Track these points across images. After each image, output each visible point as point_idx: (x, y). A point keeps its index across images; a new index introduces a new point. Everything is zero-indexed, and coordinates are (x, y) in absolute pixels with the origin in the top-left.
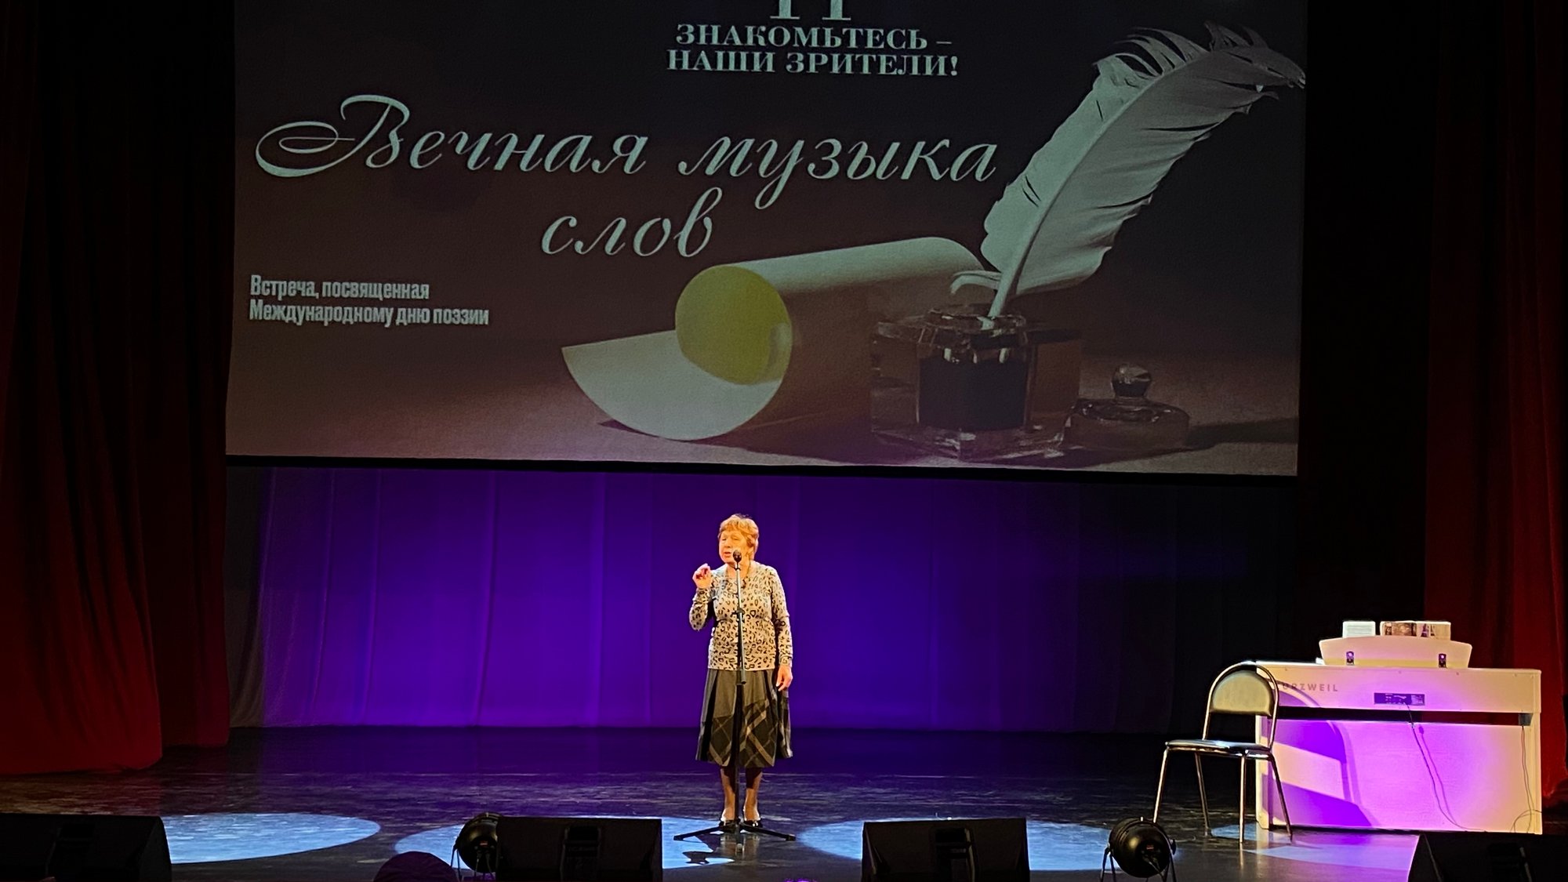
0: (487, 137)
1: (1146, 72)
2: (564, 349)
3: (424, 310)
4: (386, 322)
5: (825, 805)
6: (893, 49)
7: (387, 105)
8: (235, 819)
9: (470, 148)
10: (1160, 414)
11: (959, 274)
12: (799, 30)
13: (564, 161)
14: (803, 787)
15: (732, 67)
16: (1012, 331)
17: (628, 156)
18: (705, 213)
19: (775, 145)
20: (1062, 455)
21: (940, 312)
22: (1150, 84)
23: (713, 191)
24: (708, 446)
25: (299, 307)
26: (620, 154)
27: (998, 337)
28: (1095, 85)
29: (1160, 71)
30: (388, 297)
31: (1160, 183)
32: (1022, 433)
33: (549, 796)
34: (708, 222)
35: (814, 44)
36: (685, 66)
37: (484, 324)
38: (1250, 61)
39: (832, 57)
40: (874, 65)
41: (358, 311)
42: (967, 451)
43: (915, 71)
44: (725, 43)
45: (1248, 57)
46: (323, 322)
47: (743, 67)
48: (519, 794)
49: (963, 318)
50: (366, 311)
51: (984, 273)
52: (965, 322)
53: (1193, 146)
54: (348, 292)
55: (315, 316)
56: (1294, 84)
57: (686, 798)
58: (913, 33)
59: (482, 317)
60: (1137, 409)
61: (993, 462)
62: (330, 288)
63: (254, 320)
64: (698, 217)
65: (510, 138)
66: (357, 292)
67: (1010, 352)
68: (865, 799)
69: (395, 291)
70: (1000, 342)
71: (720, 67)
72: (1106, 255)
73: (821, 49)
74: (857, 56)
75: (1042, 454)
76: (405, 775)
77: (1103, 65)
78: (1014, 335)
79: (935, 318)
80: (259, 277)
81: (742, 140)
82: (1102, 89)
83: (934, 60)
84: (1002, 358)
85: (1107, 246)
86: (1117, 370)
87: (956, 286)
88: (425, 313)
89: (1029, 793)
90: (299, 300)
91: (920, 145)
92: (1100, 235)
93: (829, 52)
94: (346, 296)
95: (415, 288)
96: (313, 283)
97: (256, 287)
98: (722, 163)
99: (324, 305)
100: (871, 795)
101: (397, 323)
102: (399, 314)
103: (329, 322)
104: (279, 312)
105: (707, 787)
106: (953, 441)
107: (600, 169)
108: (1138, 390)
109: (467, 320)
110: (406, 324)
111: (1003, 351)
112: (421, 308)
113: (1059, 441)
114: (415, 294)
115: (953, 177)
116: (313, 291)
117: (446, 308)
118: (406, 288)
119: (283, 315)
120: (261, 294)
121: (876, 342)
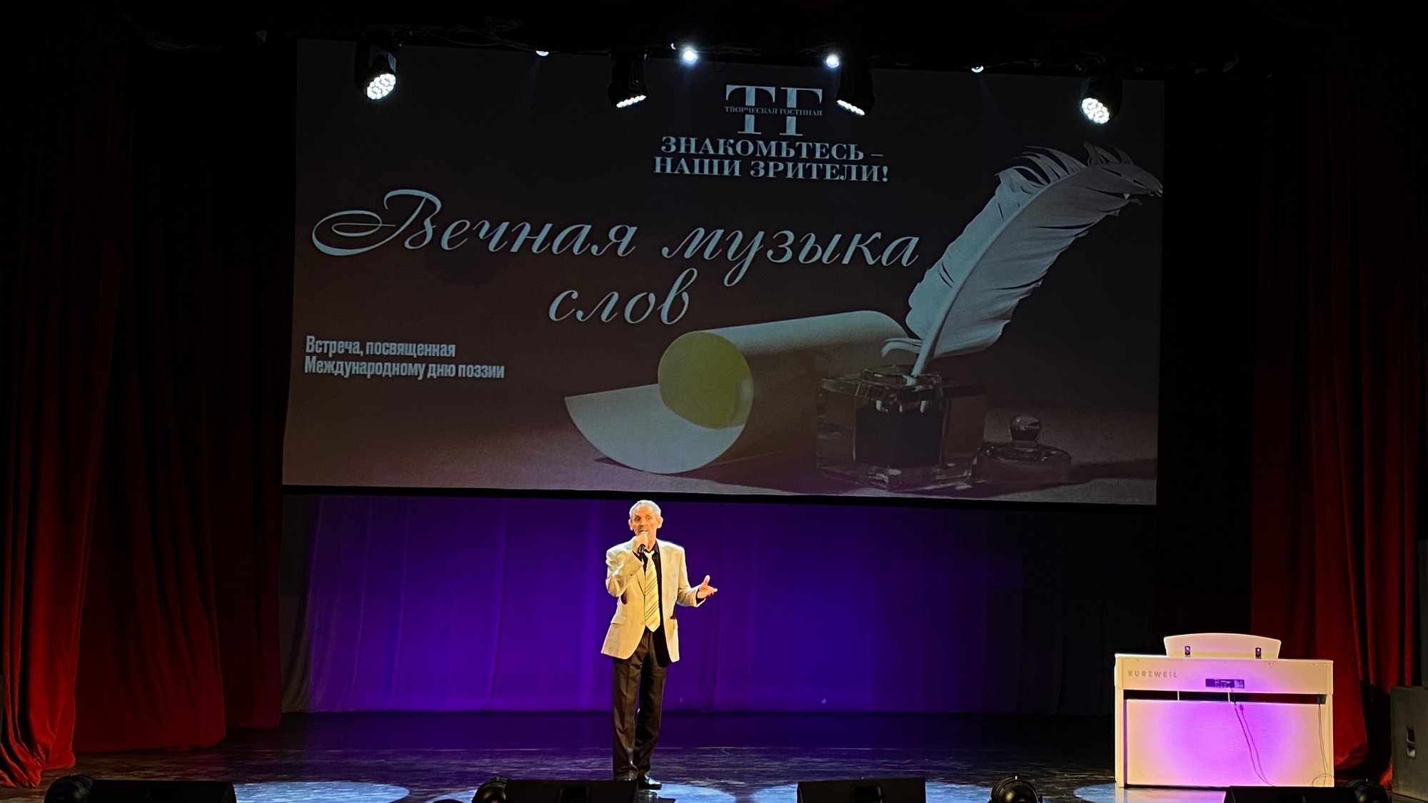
0: (505, 225)
1: (1038, 182)
2: (566, 398)
3: (451, 366)
4: (418, 375)
5: (774, 772)
6: (836, 159)
7: (422, 198)
8: (289, 787)
9: (491, 234)
10: (1048, 455)
11: (886, 341)
12: (761, 143)
13: (568, 246)
14: (756, 757)
15: (706, 172)
16: (931, 387)
17: (621, 243)
18: (683, 289)
19: (740, 235)
20: (970, 486)
21: (874, 371)
22: (1042, 191)
23: (689, 272)
24: (684, 479)
25: (346, 363)
26: (615, 241)
27: (920, 391)
28: (997, 192)
29: (1049, 181)
30: (421, 355)
31: (1048, 270)
32: (938, 470)
33: (549, 766)
34: (685, 297)
35: (773, 154)
36: (668, 170)
37: (500, 378)
38: (1119, 175)
39: (787, 165)
40: (821, 172)
41: (396, 367)
42: (894, 483)
43: (854, 178)
44: (701, 152)
45: (1119, 172)
46: (366, 375)
47: (716, 172)
48: (523, 765)
49: (893, 376)
50: (402, 366)
51: (908, 340)
52: (895, 379)
53: (1074, 242)
54: (387, 350)
55: (359, 370)
56: (1153, 193)
57: (660, 767)
58: (853, 147)
59: (499, 372)
60: (1031, 450)
61: (915, 493)
62: (373, 348)
63: (310, 374)
64: (677, 291)
65: (523, 226)
66: (395, 351)
67: (929, 405)
68: (807, 767)
69: (427, 350)
70: (923, 395)
71: (697, 171)
72: (1006, 326)
73: (778, 158)
74: (808, 164)
75: (954, 486)
76: (429, 750)
77: (1001, 175)
78: (932, 390)
79: (869, 376)
80: (313, 338)
81: (714, 230)
82: (1003, 194)
83: (869, 169)
84: (922, 409)
85: (1008, 319)
86: (1014, 419)
87: (886, 350)
88: (452, 368)
89: (938, 762)
90: (347, 357)
91: (858, 237)
92: (1002, 310)
93: (785, 161)
94: (386, 354)
95: (444, 347)
96: (358, 343)
97: (310, 346)
98: (698, 248)
99: (367, 362)
100: (811, 764)
101: (428, 377)
102: (430, 368)
103: (371, 376)
104: (329, 366)
105: (680, 758)
106: (883, 476)
107: (598, 252)
108: (1031, 435)
109: (486, 374)
110: (435, 377)
111: (923, 403)
112: (449, 364)
113: (968, 476)
114: (444, 352)
115: (884, 263)
116: (358, 349)
117: (469, 364)
118: (436, 348)
119: (333, 369)
120: (315, 352)
121: (821, 395)
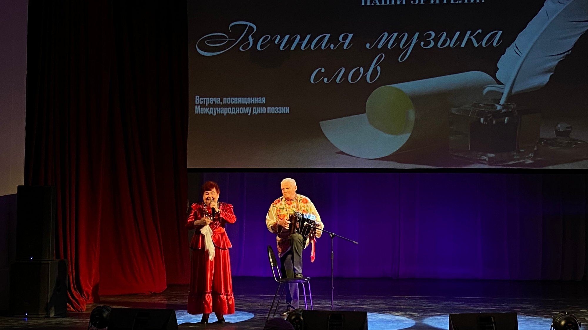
0: (287, 37)
2: (320, 122)
4: (248, 113)
5: (433, 309)
7: (247, 25)
9: (281, 41)
10: (576, 144)
11: (487, 86)
13: (319, 45)
14: (425, 301)
15: (388, 3)
17: (345, 42)
18: (377, 64)
19: (406, 35)
20: (533, 162)
21: (479, 103)
23: (381, 55)
24: (381, 161)
25: (214, 108)
26: (342, 41)
27: (504, 112)
28: (544, 4)
30: (249, 103)
31: (575, 45)
32: (515, 153)
33: (319, 304)
34: (379, 68)
36: (368, 4)
37: (288, 113)
41: (238, 109)
42: (491, 161)
43: (466, 1)
46: (223, 114)
47: (393, 3)
49: (489, 105)
50: (240, 109)
51: (498, 86)
54: (233, 101)
55: (221, 112)
57: (375, 305)
59: (287, 110)
60: (566, 142)
61: (502, 166)
62: (227, 100)
63: (197, 114)
64: (374, 66)
65: (297, 36)
66: (237, 101)
67: (509, 119)
68: (450, 307)
69: (252, 101)
70: (506, 114)
71: (383, 3)
72: (551, 76)
75: (525, 162)
76: (261, 295)
78: (511, 111)
79: (476, 105)
80: (198, 96)
81: (393, 33)
82: (548, 5)
84: (506, 121)
85: (552, 72)
86: (557, 125)
87: (485, 91)
88: (264, 109)
89: (520, 305)
90: (214, 105)
91: (469, 32)
92: (548, 68)
94: (233, 103)
95: (260, 99)
96: (219, 99)
97: (197, 101)
98: (384, 43)
99: (224, 107)
100: (452, 305)
101: (253, 114)
102: (254, 109)
103: (226, 114)
104: (207, 110)
105: (384, 301)
106: (485, 157)
107: (334, 48)
108: (566, 134)
109: (281, 111)
110: (256, 114)
111: (506, 118)
112: (263, 107)
113: (532, 156)
114: (260, 101)
115: (484, 45)
116: (220, 102)
117: (272, 107)
118: (256, 99)
119: (208, 112)
120: (199, 103)
121: (451, 116)
